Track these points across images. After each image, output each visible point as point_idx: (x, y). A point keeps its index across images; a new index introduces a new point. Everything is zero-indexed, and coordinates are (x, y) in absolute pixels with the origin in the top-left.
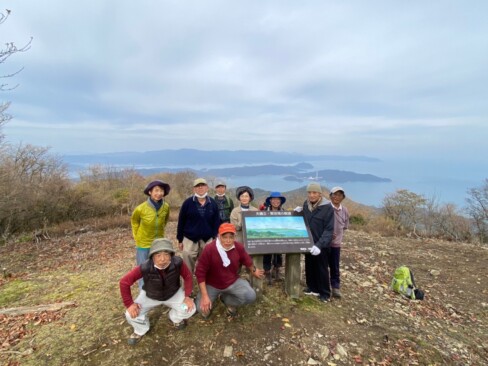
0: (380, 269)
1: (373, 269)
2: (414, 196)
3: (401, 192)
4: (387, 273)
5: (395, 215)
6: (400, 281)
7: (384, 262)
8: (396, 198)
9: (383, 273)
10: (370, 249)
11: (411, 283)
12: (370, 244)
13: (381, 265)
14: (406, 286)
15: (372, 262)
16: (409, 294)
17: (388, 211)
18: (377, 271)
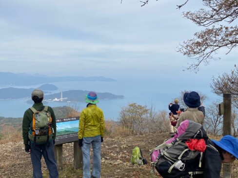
0: (124, 155)
1: (119, 156)
2: (140, 107)
3: (131, 105)
4: (127, 157)
5: (129, 125)
6: (135, 156)
7: (126, 151)
8: (129, 111)
9: (125, 157)
10: (116, 145)
11: (140, 156)
12: (115, 143)
13: (124, 153)
14: (138, 159)
15: (118, 153)
16: (140, 163)
17: (124, 122)
18: (122, 157)
